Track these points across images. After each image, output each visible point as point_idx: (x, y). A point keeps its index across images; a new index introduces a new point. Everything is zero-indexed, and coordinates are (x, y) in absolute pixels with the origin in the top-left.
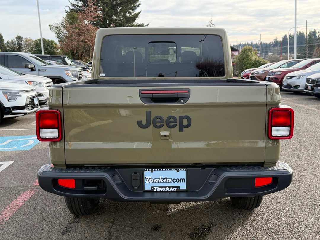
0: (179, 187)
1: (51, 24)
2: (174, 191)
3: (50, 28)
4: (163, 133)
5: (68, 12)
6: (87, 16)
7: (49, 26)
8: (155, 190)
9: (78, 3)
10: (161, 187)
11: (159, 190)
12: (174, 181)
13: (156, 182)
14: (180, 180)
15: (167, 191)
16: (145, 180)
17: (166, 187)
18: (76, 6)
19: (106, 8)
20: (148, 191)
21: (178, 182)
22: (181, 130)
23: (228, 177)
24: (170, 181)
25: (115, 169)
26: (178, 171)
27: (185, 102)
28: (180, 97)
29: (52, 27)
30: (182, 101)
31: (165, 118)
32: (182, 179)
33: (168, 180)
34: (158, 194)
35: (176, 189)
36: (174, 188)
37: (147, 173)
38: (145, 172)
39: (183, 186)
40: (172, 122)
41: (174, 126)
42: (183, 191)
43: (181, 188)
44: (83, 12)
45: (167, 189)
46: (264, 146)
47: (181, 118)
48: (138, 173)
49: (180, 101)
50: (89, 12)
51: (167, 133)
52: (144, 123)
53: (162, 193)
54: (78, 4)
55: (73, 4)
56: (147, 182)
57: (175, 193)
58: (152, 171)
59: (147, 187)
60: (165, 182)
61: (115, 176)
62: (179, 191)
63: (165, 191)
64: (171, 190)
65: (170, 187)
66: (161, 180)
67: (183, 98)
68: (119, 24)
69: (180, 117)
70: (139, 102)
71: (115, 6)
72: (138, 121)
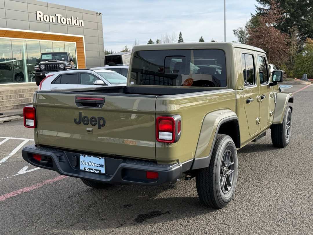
0: (101, 171)
1: (235, 29)
2: (97, 173)
3: (234, 33)
4: (88, 129)
5: (254, 16)
6: (269, 19)
7: (233, 31)
8: (86, 171)
9: (264, 6)
10: (89, 169)
11: (88, 171)
12: (98, 165)
13: (87, 165)
14: (101, 166)
15: (93, 173)
16: (81, 162)
17: (92, 169)
18: (262, 10)
19: (292, 9)
20: (82, 171)
21: (100, 167)
22: (99, 128)
23: (123, 167)
24: (95, 166)
25: (64, 152)
26: (100, 159)
27: (101, 107)
28: (97, 103)
29: (236, 32)
30: (100, 106)
31: (89, 118)
32: (103, 165)
33: (94, 164)
34: (88, 173)
35: (98, 172)
36: (97, 171)
37: (82, 157)
38: (81, 156)
39: (103, 171)
40: (93, 121)
41: (95, 125)
42: (103, 174)
43: (102, 172)
44: (266, 16)
45: (93, 171)
46: (155, 147)
47: (100, 119)
48: (75, 157)
49: (98, 106)
50: (272, 15)
51: (90, 129)
52: (78, 121)
53: (90, 173)
54: (264, 8)
55: (259, 8)
56: (82, 164)
57: (98, 175)
58: (85, 157)
59: (82, 168)
60: (92, 165)
61: (62, 156)
62: (100, 174)
63: (92, 173)
64: (95, 172)
65: (95, 170)
66: (90, 164)
67: (100, 104)
68: (305, 25)
69: (98, 118)
70: (75, 105)
71: (303, 6)
72: (74, 119)
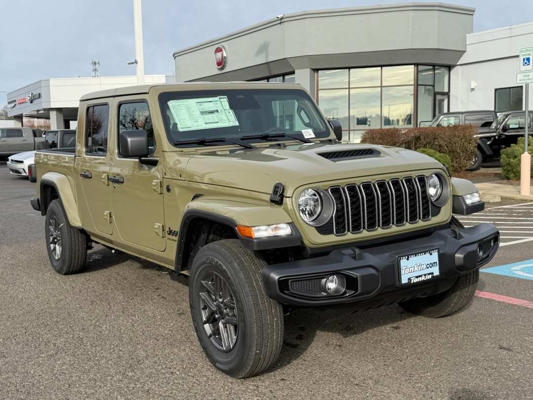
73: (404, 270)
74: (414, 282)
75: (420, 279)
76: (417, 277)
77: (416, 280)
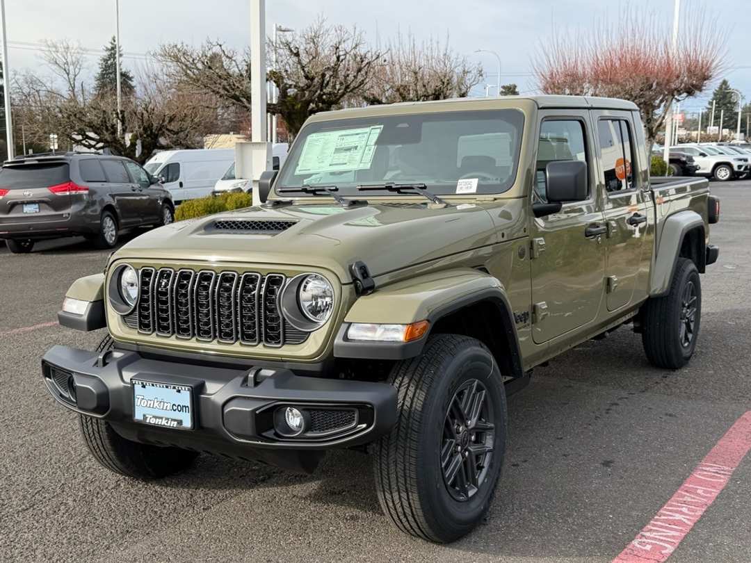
73: (139, 400)
74: (150, 423)
75: (158, 422)
76: (156, 417)
77: (153, 421)
